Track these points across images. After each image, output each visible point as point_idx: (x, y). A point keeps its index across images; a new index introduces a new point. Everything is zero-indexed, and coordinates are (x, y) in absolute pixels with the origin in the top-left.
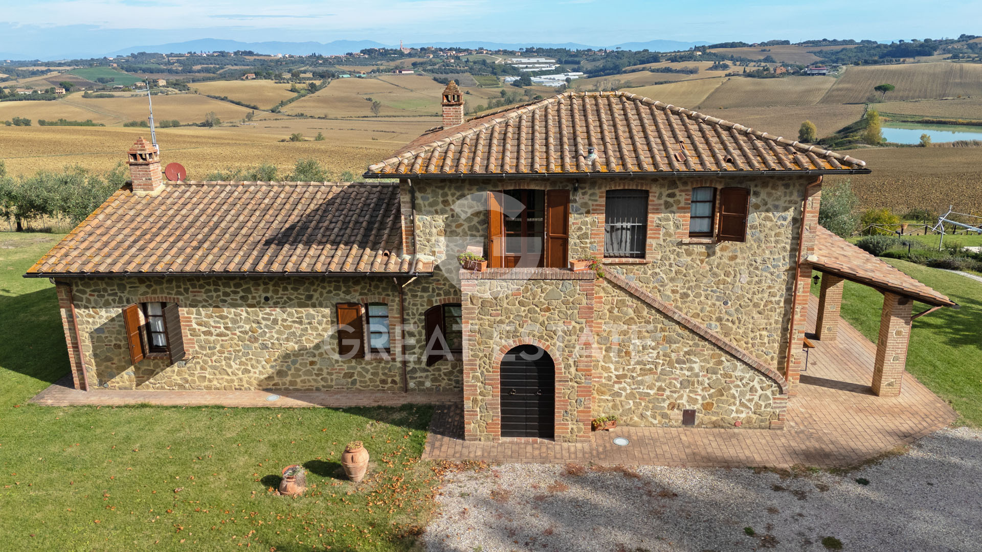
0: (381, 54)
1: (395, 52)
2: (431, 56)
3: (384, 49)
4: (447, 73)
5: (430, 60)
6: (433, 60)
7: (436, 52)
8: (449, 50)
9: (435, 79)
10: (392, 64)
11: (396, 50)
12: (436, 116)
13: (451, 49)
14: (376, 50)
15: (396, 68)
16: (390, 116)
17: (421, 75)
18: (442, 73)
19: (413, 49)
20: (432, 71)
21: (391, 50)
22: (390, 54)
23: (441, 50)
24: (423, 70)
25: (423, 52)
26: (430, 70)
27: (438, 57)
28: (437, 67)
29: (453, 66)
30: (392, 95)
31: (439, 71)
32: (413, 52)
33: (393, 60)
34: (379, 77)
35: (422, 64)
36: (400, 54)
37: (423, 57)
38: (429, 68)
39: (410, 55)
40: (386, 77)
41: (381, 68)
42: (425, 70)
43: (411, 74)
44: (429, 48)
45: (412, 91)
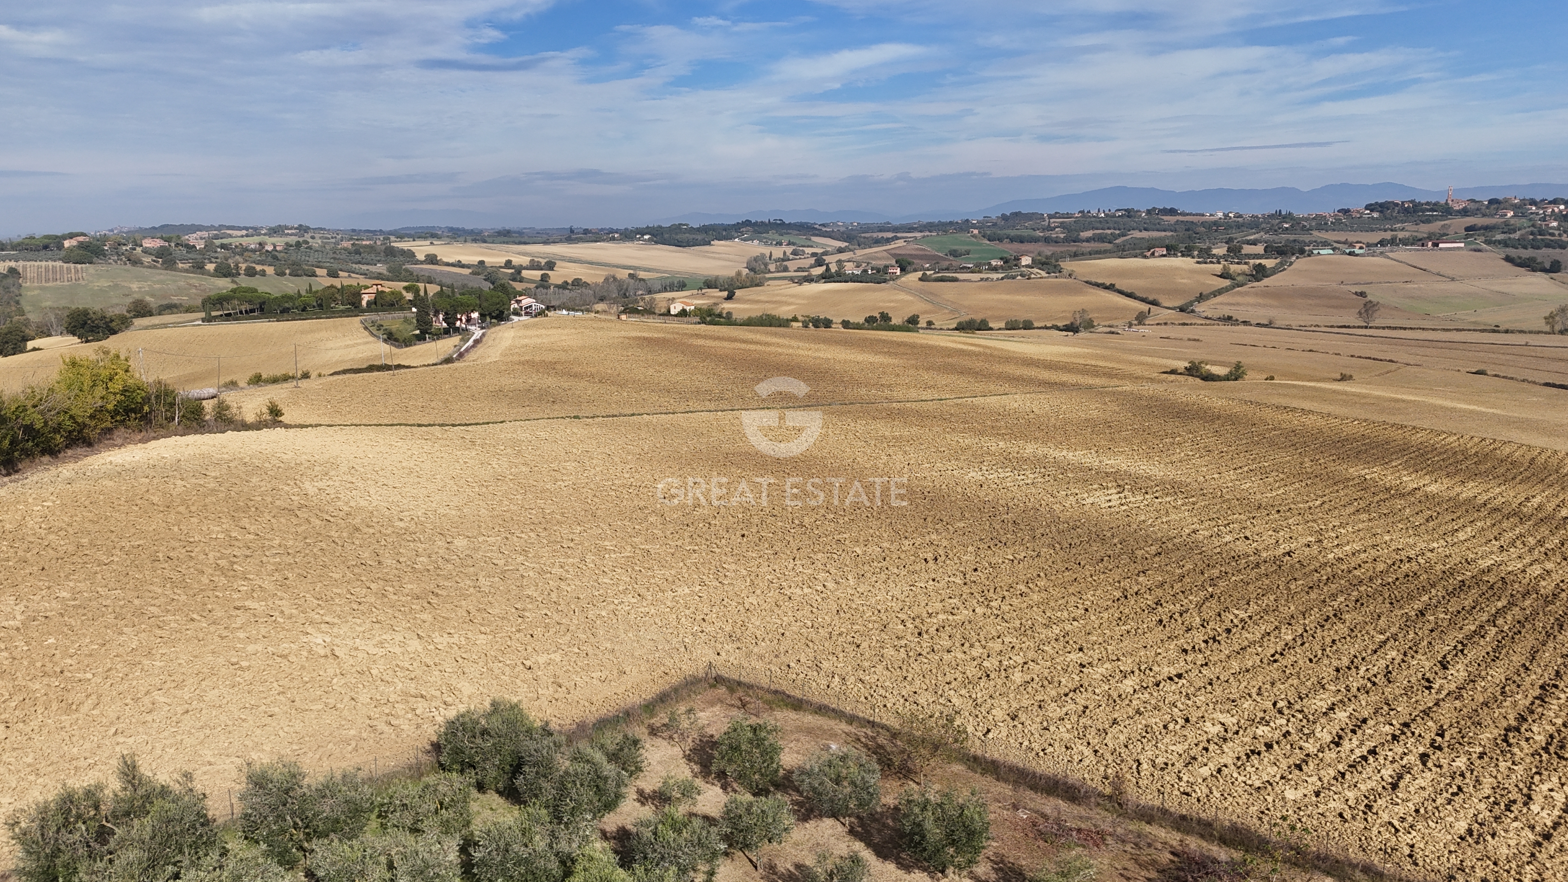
0: (1407, 210)
1: (1434, 207)
2: (1510, 214)
3: (1412, 202)
4: (1538, 248)
5: (1507, 224)
6: (1512, 221)
7: (1520, 209)
8: (1550, 203)
9: (1508, 259)
10: (1424, 229)
11: (1435, 204)
12: (1494, 331)
13: (1555, 202)
14: (1397, 205)
15: (1429, 238)
16: (1395, 328)
17: (1479, 251)
18: (1525, 248)
19: (1473, 201)
20: (1505, 244)
21: (1428, 203)
22: (1423, 211)
23: (1533, 202)
24: (1485, 242)
25: (1492, 207)
26: (1500, 242)
27: (1523, 216)
28: (1517, 235)
29: (1553, 235)
30: (1409, 286)
31: (1522, 243)
32: (1472, 206)
33: (1428, 221)
34: (1390, 255)
35: (1486, 228)
36: (1446, 211)
37: (1492, 216)
38: (1499, 237)
39: (1464, 212)
40: (1403, 254)
41: (1401, 235)
42: (1487, 242)
43: (1459, 248)
44: (1506, 200)
45: (1453, 279)
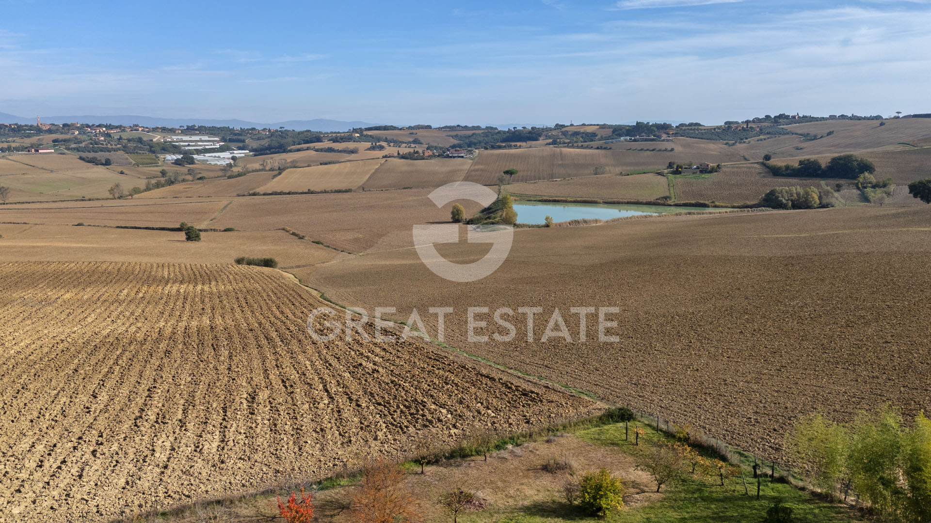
0: (13, 130)
1: (31, 128)
2: (77, 133)
3: (16, 124)
4: (96, 152)
5: (76, 138)
6: (79, 137)
7: (82, 128)
8: (97, 126)
9: (81, 158)
10: (27, 142)
11: (31, 126)
12: (83, 200)
13: (100, 126)
14: (6, 126)
15: (32, 147)
16: (23, 203)
17: (64, 154)
18: (89, 152)
19: (53, 125)
20: (78, 150)
21: (26, 126)
22: (25, 130)
23: (88, 126)
24: (66, 149)
25: (66, 128)
26: (74, 149)
27: (84, 133)
28: (83, 145)
29: (102, 144)
30: (26, 176)
31: (86, 149)
32: (53, 128)
33: (29, 136)
34: (10, 157)
35: (65, 141)
36: (38, 130)
37: (66, 133)
38: (73, 146)
39: (50, 131)
40: (19, 157)
41: (13, 145)
42: (68, 149)
43: (51, 153)
44: (73, 125)
45: (52, 171)
